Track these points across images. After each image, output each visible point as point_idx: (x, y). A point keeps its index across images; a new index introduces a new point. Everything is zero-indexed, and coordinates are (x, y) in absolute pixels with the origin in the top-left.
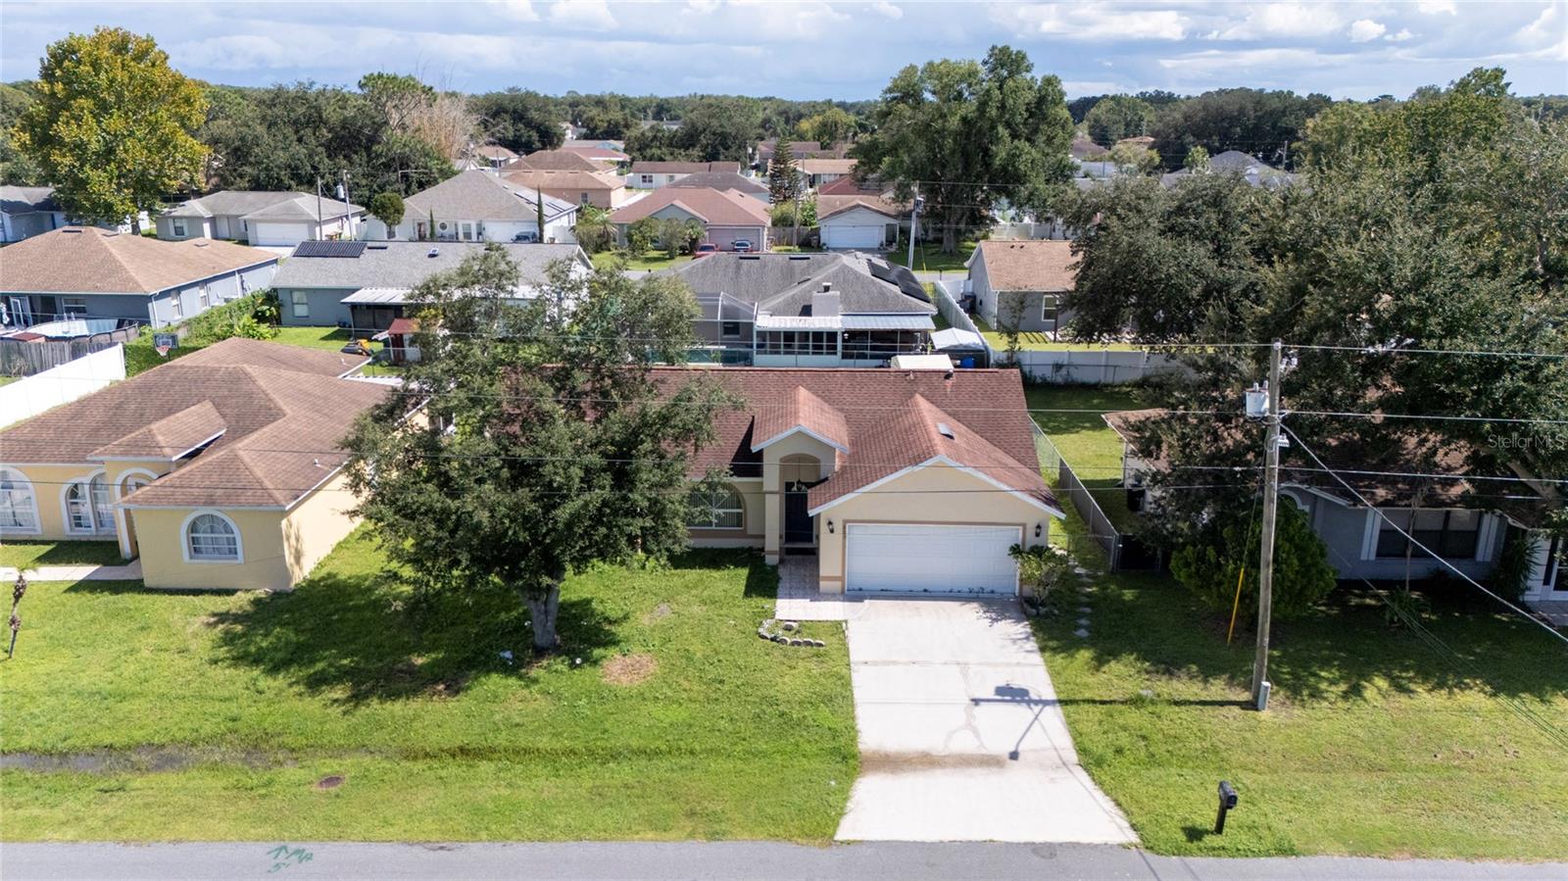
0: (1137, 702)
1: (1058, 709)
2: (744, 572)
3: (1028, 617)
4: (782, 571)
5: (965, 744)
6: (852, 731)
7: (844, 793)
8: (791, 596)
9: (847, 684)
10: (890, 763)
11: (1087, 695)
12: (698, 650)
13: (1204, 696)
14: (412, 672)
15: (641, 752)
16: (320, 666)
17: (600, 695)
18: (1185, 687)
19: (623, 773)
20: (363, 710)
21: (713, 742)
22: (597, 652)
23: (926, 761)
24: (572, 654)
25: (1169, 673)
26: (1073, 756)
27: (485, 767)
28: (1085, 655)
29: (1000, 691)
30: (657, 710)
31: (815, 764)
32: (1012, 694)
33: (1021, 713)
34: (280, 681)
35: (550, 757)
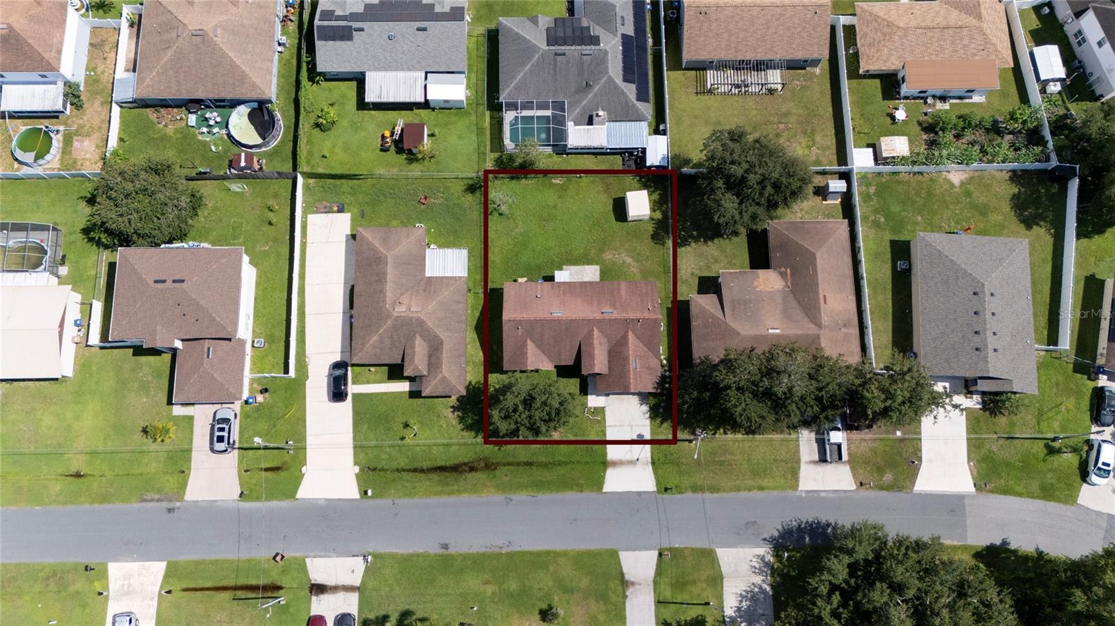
1: (650, 446)
3: (649, 404)
4: (589, 386)
5: (629, 457)
8: (591, 394)
10: (614, 464)
11: (657, 438)
20: (502, 450)
23: (621, 464)
26: (650, 460)
31: (598, 467)
33: (642, 446)
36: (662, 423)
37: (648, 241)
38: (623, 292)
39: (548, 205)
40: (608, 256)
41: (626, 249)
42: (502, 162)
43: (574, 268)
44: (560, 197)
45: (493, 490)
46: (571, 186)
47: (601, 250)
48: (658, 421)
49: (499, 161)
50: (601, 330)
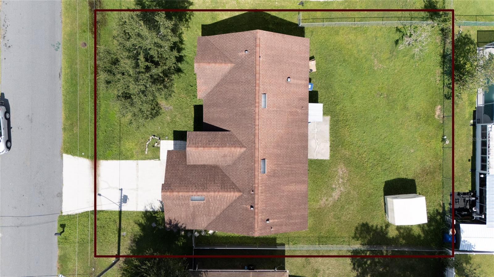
29: (125, 196)
33: (117, 200)
36: (140, 225)
37: (359, 220)
38: (292, 187)
39: (407, 101)
40: (341, 170)
41: (349, 193)
42: (465, 44)
43: (326, 128)
44: (418, 115)
45: (68, 29)
46: (431, 128)
47: (348, 162)
48: (142, 221)
49: (465, 40)
50: (242, 157)
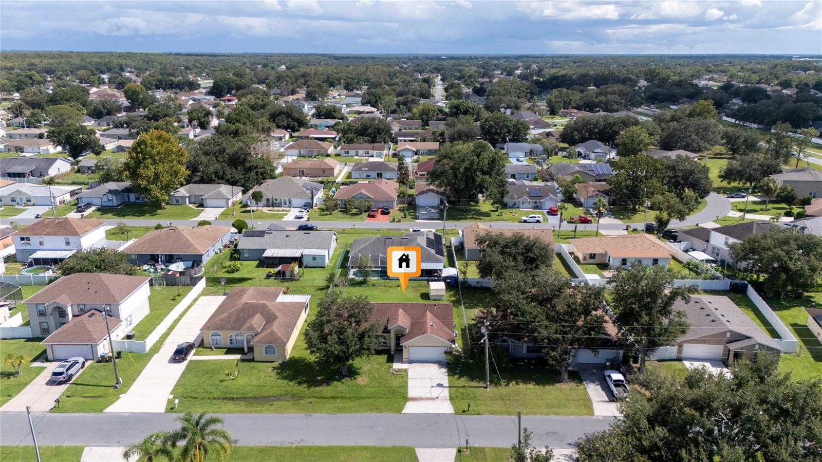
0: (464, 387)
1: (448, 389)
2: (386, 356)
3: (447, 367)
4: (395, 356)
5: (429, 396)
6: (407, 393)
7: (404, 405)
8: (397, 362)
9: (406, 383)
10: (414, 399)
11: (455, 385)
12: (377, 376)
13: (478, 386)
14: (319, 381)
15: (366, 397)
16: (299, 380)
17: (357, 386)
18: (474, 384)
19: (364, 401)
20: (311, 389)
21: (380, 395)
22: (356, 376)
23: (421, 399)
24: (351, 377)
25: (472, 381)
26: (448, 398)
27: (338, 400)
28: (457, 376)
29: (438, 385)
30: (369, 389)
31: (400, 400)
32: (440, 385)
33: (441, 389)
34: (291, 383)
35: (349, 398)
